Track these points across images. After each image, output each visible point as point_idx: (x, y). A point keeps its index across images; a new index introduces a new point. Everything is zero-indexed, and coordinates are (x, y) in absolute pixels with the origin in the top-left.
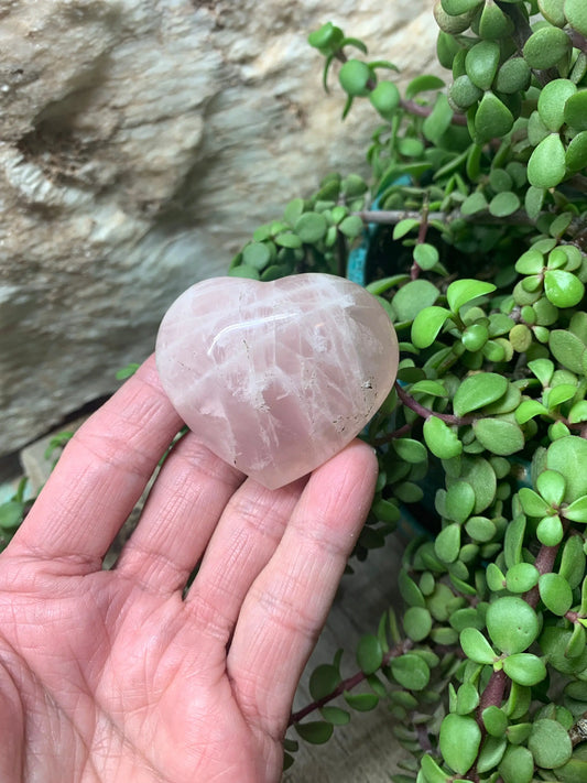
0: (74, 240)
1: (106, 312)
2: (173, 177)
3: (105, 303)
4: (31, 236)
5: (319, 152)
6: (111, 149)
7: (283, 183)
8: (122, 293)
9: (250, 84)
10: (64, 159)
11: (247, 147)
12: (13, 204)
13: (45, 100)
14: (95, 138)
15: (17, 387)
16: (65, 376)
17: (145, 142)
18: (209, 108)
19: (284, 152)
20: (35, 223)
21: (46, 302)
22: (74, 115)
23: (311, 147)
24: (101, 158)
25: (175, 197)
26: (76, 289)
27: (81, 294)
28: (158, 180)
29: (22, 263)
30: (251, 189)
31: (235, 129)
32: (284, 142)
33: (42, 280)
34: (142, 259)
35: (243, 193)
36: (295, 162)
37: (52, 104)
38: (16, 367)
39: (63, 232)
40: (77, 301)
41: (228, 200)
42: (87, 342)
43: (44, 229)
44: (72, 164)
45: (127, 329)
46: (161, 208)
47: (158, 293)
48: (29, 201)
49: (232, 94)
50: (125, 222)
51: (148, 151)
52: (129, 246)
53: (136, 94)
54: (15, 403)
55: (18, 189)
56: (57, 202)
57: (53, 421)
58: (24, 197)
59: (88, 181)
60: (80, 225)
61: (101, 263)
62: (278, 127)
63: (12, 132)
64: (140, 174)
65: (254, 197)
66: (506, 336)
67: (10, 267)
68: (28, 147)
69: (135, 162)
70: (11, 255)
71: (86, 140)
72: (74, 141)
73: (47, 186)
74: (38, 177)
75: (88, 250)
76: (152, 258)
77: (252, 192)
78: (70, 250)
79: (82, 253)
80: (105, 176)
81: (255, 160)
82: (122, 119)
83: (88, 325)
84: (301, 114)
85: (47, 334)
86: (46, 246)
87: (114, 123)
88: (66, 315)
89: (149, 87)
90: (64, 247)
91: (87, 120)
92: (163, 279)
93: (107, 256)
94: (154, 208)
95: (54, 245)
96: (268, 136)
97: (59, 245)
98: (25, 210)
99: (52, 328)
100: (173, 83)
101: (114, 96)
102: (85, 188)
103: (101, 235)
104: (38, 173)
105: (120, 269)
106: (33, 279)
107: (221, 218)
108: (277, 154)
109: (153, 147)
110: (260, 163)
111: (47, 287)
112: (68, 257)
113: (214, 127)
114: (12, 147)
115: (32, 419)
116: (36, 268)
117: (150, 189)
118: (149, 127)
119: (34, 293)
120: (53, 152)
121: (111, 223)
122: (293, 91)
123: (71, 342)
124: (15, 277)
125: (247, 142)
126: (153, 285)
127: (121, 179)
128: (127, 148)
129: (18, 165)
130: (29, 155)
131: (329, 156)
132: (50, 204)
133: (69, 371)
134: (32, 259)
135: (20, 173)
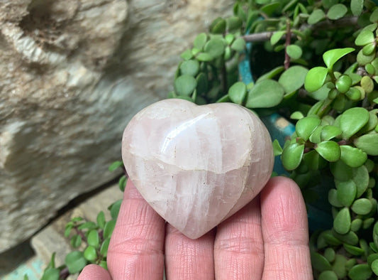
0: (58, 86)
1: (80, 135)
2: (113, 41)
3: (79, 129)
4: (31, 86)
5: (198, 19)
6: (74, 25)
7: (178, 41)
8: (89, 121)
10: (47, 33)
11: (154, 20)
12: (19, 65)
14: (64, 19)
15: (26, 194)
16: (56, 183)
17: (94, 19)
19: (176, 21)
20: (33, 77)
21: (43, 131)
22: (51, 4)
23: (192, 16)
24: (69, 31)
25: (115, 54)
26: (61, 120)
27: (64, 123)
28: (104, 44)
29: (27, 104)
30: (159, 47)
31: (146, 8)
32: (176, 15)
33: (39, 116)
34: (100, 97)
35: (154, 50)
36: (183, 27)
38: (26, 179)
39: (50, 82)
40: (62, 128)
41: (146, 55)
42: (69, 157)
43: (39, 81)
44: (51, 36)
45: (93, 146)
46: (108, 62)
47: (110, 119)
48: (29, 62)
50: (87, 73)
51: (97, 25)
52: (91, 88)
54: (27, 205)
55: (22, 54)
56: (46, 61)
57: (50, 215)
58: (26, 59)
59: (62, 47)
60: (60, 76)
61: (75, 101)
62: (171, 6)
63: (16, 16)
64: (93, 41)
65: (162, 51)
66: (359, 84)
67: (19, 108)
68: (26, 25)
69: (89, 33)
70: (20, 100)
71: (59, 20)
72: (52, 21)
73: (39, 51)
74: (33, 46)
75: (67, 92)
76: (105, 96)
77: (161, 49)
78: (56, 93)
79: (63, 95)
80: (72, 43)
81: (159, 28)
82: (80, 4)
83: (69, 145)
85: (44, 154)
86: (41, 92)
87: (75, 7)
88: (55, 140)
90: (52, 92)
91: (59, 6)
92: (112, 110)
93: (78, 95)
94: (103, 63)
95: (45, 91)
96: (166, 11)
97: (49, 90)
98: (27, 69)
99: (47, 149)
102: (61, 52)
103: (74, 82)
104: (33, 43)
105: (87, 104)
106: (34, 115)
107: (143, 67)
108: (173, 23)
109: (99, 23)
110: (162, 30)
111: (43, 120)
112: (54, 98)
113: (134, 8)
114: (16, 26)
115: (37, 215)
116: (35, 107)
117: (100, 50)
118: (96, 9)
119: (35, 125)
120: (40, 29)
121: (78, 74)
123: (59, 158)
124: (23, 115)
125: (155, 16)
126: (107, 114)
127: (82, 44)
128: (84, 24)
129: (21, 38)
130: (27, 31)
131: (204, 21)
132: (42, 63)
133: (59, 179)
134: (33, 101)
135: (22, 43)
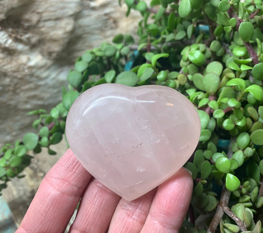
0: (21, 64)
1: (34, 97)
2: (62, 42)
3: (33, 93)
4: (3, 61)
6: (36, 29)
8: (41, 89)
9: (94, 9)
10: (18, 32)
11: (93, 34)
13: (10, 7)
14: (30, 25)
16: (17, 126)
17: (50, 27)
18: (77, 16)
20: (5, 56)
21: (9, 91)
24: (33, 33)
25: (63, 51)
26: (21, 85)
27: (24, 88)
28: (56, 44)
31: (88, 26)
32: (109, 33)
33: (7, 81)
34: (49, 76)
37: (13, 9)
39: (16, 61)
40: (22, 91)
43: (9, 59)
44: (20, 34)
46: (58, 55)
47: (55, 91)
48: (3, 46)
49: (86, 12)
50: (42, 60)
52: (43, 70)
53: (46, 8)
56: (14, 48)
58: (1, 45)
59: (27, 41)
60: (23, 59)
61: (32, 75)
62: (106, 27)
64: (48, 41)
66: (176, 79)
68: (3, 25)
69: (46, 35)
71: (26, 25)
72: (21, 25)
73: (10, 41)
74: (7, 37)
75: (27, 69)
76: (53, 76)
78: (19, 68)
79: (24, 70)
80: (34, 40)
81: (97, 39)
82: (41, 17)
83: (26, 102)
84: (115, 22)
85: (9, 105)
86: (9, 66)
87: (38, 19)
88: (17, 97)
89: (52, 6)
90: (17, 67)
91: (27, 17)
92: (57, 85)
93: (34, 72)
94: (54, 55)
95: (12, 66)
96: (102, 30)
97: (15, 66)
98: (1, 50)
99: (12, 103)
100: (61, 5)
101: (37, 9)
102: (26, 44)
103: (32, 63)
104: (6, 36)
105: (40, 78)
106: (3, 80)
108: (106, 37)
109: (53, 30)
110: (99, 41)
111: (9, 84)
112: (18, 71)
113: (79, 25)
116: (5, 75)
117: (53, 47)
119: (4, 86)
120: (13, 28)
121: (36, 59)
122: (111, 13)
126: (54, 87)
127: (41, 42)
128: (43, 29)
130: (3, 28)
132: (11, 48)
133: (19, 124)
134: (3, 71)
